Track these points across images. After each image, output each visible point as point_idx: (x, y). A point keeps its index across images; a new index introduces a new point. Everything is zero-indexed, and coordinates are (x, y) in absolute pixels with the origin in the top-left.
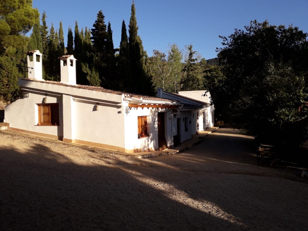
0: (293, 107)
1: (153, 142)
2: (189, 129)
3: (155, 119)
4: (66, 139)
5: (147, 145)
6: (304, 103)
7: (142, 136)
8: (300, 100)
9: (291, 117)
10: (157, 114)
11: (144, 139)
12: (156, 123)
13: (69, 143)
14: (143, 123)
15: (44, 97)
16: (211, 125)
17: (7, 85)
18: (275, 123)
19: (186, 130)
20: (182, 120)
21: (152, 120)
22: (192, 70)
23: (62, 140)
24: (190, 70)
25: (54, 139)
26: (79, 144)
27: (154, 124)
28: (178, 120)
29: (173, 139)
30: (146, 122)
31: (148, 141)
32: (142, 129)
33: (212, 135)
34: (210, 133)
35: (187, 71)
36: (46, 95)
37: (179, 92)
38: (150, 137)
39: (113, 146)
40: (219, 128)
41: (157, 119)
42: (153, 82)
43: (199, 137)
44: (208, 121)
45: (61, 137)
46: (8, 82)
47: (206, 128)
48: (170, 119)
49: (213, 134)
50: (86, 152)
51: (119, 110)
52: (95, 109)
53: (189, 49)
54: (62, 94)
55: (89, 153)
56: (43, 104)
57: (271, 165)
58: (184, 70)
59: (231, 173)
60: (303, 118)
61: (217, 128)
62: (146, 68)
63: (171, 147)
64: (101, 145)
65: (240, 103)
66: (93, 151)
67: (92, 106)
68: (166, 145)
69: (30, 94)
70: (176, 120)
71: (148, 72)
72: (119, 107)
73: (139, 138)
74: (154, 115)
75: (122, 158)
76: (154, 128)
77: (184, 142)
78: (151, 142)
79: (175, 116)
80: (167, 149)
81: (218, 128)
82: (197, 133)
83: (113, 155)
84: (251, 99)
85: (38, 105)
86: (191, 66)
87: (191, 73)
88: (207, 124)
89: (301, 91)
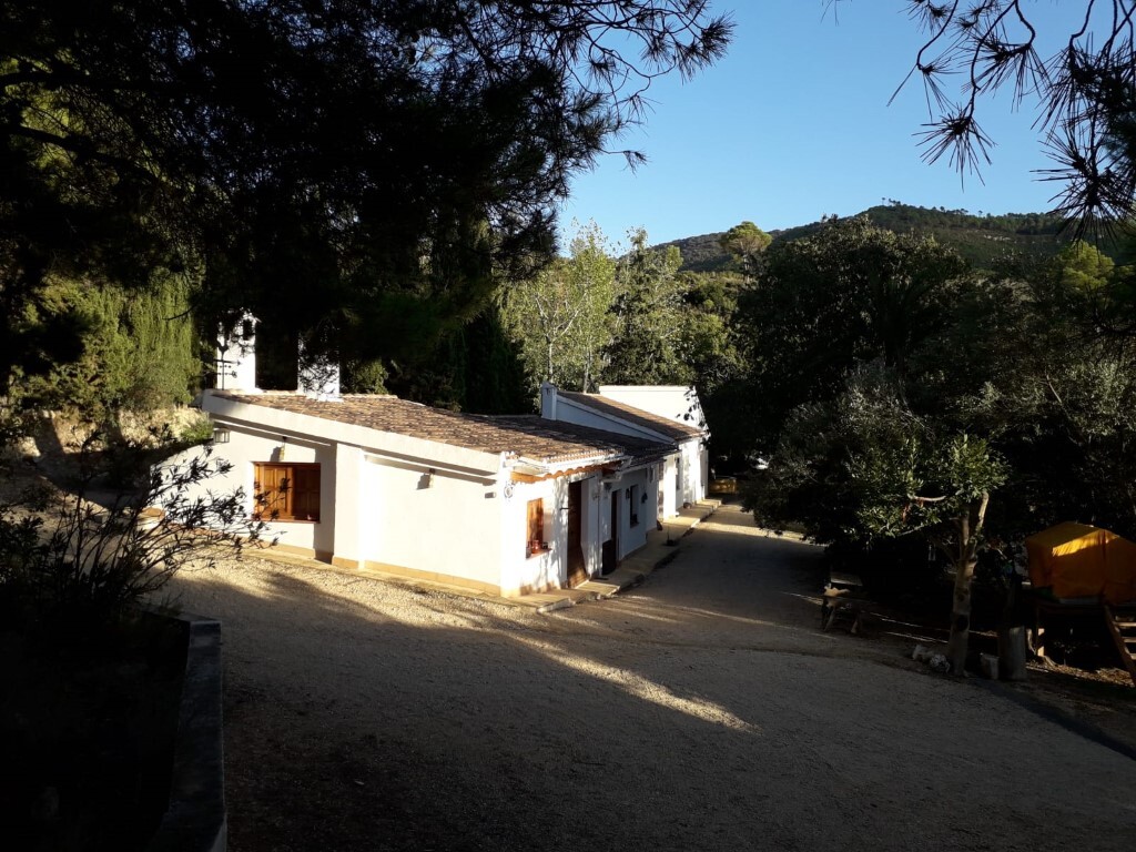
0: (896, 504)
1: (556, 563)
2: (639, 520)
3: (562, 502)
4: (343, 560)
5: (543, 572)
6: (914, 501)
7: (533, 551)
8: (906, 492)
9: (891, 526)
10: (566, 486)
11: (539, 558)
12: (565, 514)
13: (352, 571)
14: (535, 516)
15: (279, 444)
16: (699, 495)
17: (96, 376)
18: (857, 538)
19: (634, 520)
20: (624, 494)
21: (557, 506)
22: (641, 311)
23: (328, 560)
24: (637, 310)
25: (305, 558)
26: (377, 572)
27: (560, 515)
28: (615, 495)
29: (601, 551)
30: (540, 512)
31: (546, 562)
32: (533, 530)
33: (704, 532)
34: (694, 522)
35: (624, 314)
36: (285, 439)
37: (602, 388)
38: (551, 552)
39: (469, 581)
40: (724, 503)
41: (565, 505)
42: (524, 361)
43: (665, 540)
44: (690, 484)
45: (325, 555)
46: (100, 366)
47: (685, 508)
48: (597, 496)
49: (705, 525)
50: (408, 595)
51: (489, 489)
52: (424, 484)
53: (636, 242)
54: (334, 443)
55: (418, 597)
56: (274, 463)
57: (853, 631)
58: (615, 309)
59: (756, 649)
60: (917, 528)
61: (716, 504)
62: (504, 317)
63: (595, 577)
64: (437, 576)
65: (782, 474)
66: (423, 592)
67: (418, 476)
68: (585, 571)
69: (233, 433)
70: (610, 497)
71: (511, 326)
72: (491, 482)
73: (528, 556)
74: (561, 490)
75: (502, 612)
76: (560, 524)
77: (627, 557)
78: (553, 562)
79: (608, 486)
80: (587, 581)
81: (720, 503)
82: (660, 527)
83: (478, 603)
84: (808, 466)
85: (257, 464)
86: (640, 300)
87: (637, 320)
88: (685, 492)
89: (910, 473)
